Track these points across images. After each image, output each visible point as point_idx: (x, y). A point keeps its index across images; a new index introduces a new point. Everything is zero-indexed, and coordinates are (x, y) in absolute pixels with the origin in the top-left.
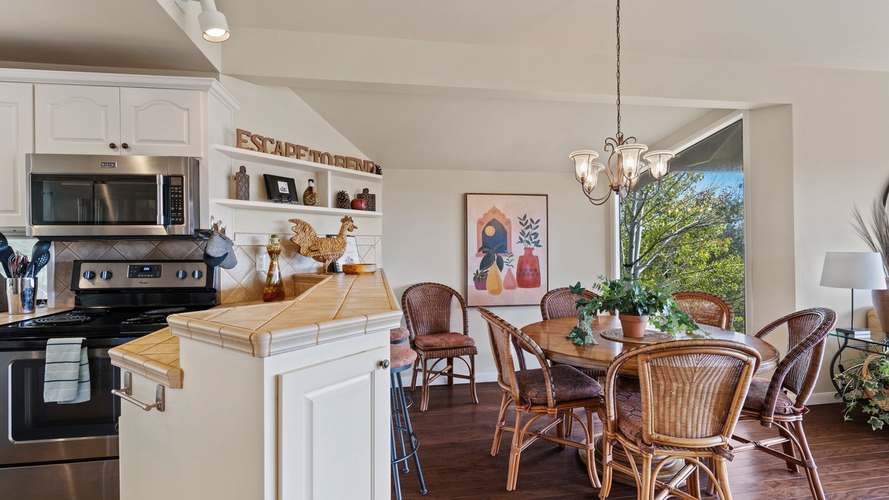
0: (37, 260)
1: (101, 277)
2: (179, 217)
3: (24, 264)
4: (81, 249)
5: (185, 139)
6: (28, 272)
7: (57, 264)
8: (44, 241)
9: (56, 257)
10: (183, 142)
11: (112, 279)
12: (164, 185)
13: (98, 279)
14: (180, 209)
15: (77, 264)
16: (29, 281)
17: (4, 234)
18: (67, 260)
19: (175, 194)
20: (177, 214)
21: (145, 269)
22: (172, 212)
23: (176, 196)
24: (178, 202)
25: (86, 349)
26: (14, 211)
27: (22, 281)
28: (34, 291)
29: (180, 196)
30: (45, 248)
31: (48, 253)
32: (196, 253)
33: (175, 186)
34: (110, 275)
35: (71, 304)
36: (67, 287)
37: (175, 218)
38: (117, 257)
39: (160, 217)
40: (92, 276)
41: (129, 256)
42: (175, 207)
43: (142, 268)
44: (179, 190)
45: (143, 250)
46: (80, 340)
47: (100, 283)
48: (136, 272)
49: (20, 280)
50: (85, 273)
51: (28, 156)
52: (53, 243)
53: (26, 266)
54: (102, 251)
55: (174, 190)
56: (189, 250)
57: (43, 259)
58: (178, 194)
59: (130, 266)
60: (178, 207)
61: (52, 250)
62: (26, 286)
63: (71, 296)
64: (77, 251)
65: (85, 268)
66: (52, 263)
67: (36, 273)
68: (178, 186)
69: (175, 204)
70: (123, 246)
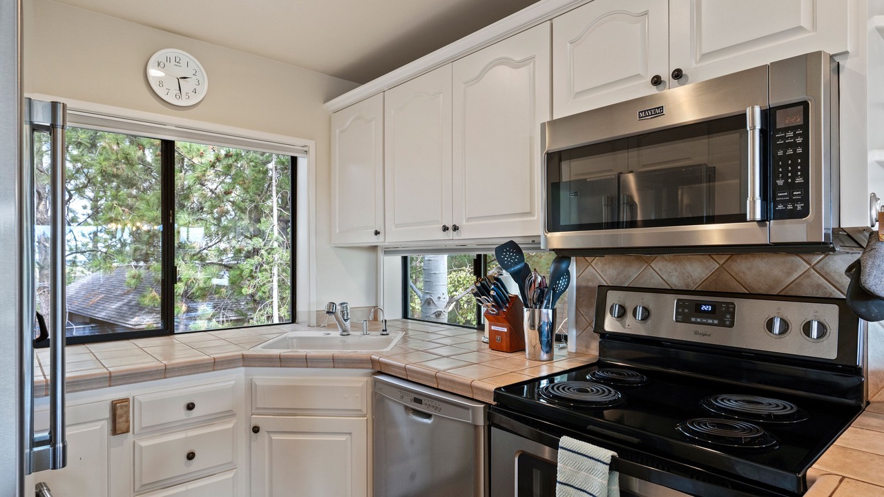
0: (556, 284)
1: (634, 314)
2: (797, 201)
3: (540, 289)
4: (607, 267)
5: (805, 22)
6: (545, 301)
7: (578, 288)
8: (563, 255)
9: (577, 278)
10: (799, 29)
11: (649, 322)
12: (761, 131)
13: (629, 319)
14: (800, 180)
15: (603, 290)
16: (547, 313)
17: (520, 246)
18: (590, 284)
19: (786, 146)
20: (791, 195)
21: (704, 308)
22: (781, 189)
23: (790, 152)
24: (794, 165)
25: (616, 475)
26: (530, 214)
27: (540, 312)
28: (552, 325)
29: (799, 150)
30: (564, 266)
31: (568, 273)
32: (806, 282)
33: (786, 130)
34: (647, 314)
35: (594, 352)
36: (590, 324)
37: (785, 203)
38: (656, 282)
39: (754, 202)
40: (622, 314)
41: (676, 281)
42: (785, 177)
43: (698, 305)
44: (796, 136)
45: (696, 272)
46: (607, 454)
47: (632, 326)
48: (689, 312)
49: (537, 311)
50: (612, 307)
51: (543, 125)
52: (573, 259)
53: (544, 291)
54: (634, 272)
55: (784, 138)
56: (789, 274)
57: (562, 283)
58: (794, 145)
59: (678, 300)
60: (793, 178)
61: (573, 269)
62: (544, 319)
63: (594, 338)
64: (602, 271)
65: (613, 298)
66: (572, 287)
67: (554, 303)
68: (794, 128)
69: (785, 172)
70: (665, 262)
